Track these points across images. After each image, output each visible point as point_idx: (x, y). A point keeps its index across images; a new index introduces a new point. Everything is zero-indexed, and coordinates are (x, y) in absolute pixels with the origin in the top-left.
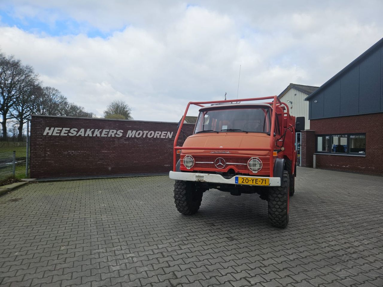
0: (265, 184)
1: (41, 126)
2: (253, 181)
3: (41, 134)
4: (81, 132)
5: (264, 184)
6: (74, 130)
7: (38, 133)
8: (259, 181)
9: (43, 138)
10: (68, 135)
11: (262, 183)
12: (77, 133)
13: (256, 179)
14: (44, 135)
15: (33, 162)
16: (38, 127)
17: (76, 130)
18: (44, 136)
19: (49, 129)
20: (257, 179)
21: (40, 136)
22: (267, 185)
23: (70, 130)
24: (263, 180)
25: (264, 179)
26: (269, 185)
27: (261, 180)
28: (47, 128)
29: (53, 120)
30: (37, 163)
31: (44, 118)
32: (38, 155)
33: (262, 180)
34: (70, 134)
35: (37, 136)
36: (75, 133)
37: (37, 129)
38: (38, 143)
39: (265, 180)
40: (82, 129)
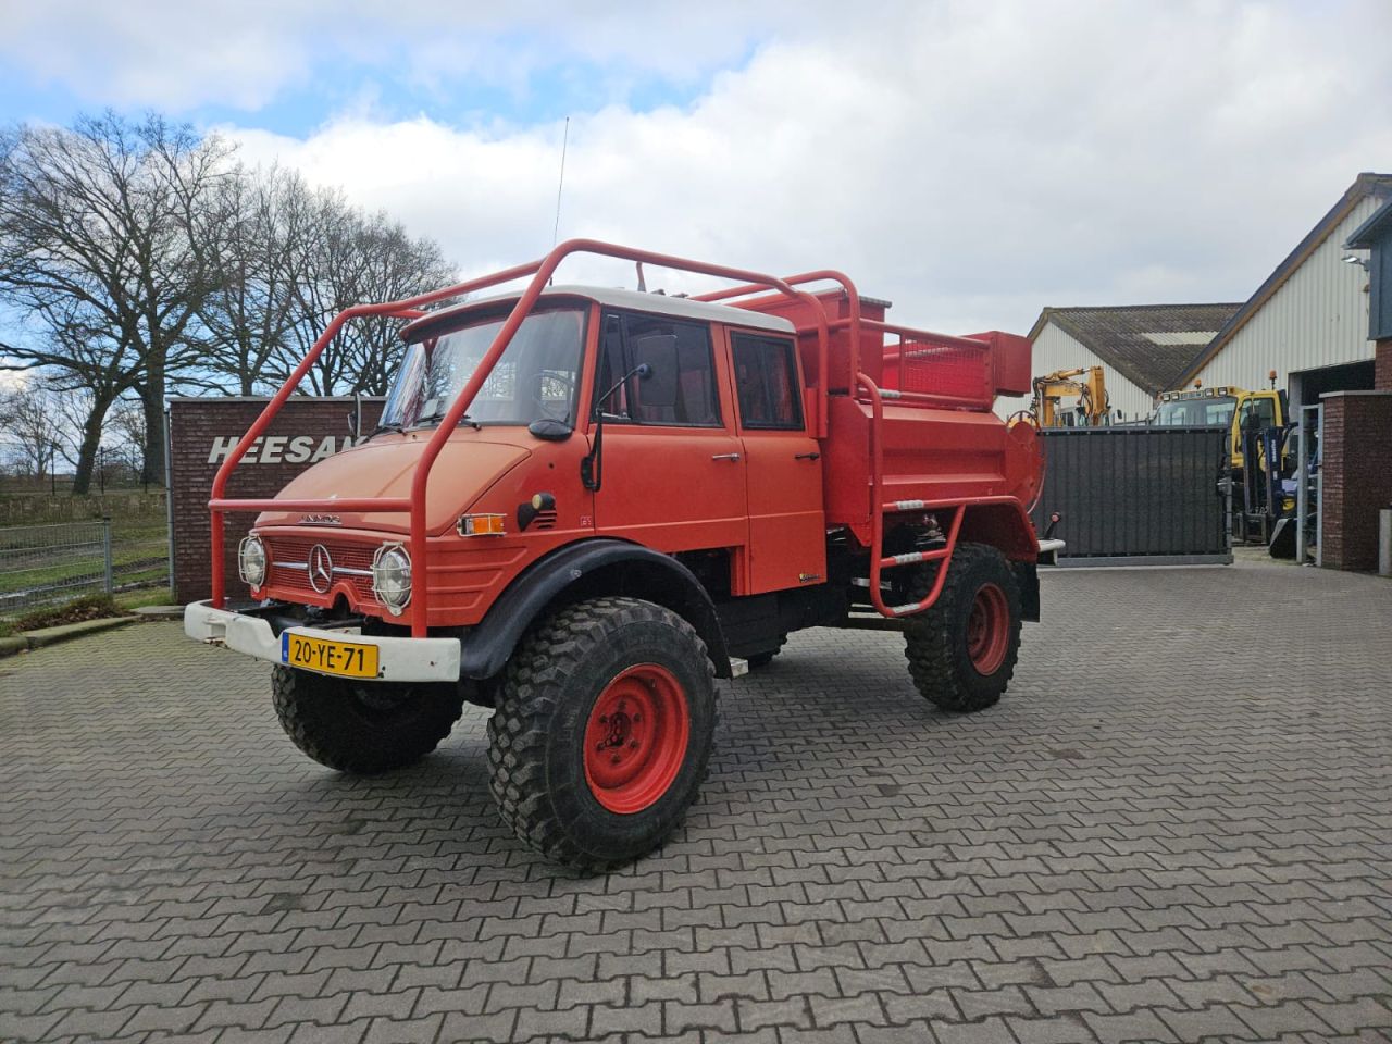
0: (361, 669)
1: (199, 434)
2: (321, 652)
3: (202, 459)
4: (325, 450)
5: (353, 673)
6: (302, 444)
7: (193, 456)
8: (340, 657)
9: (207, 473)
10: (284, 459)
11: (346, 667)
12: (313, 453)
13: (330, 648)
14: (210, 461)
15: (183, 551)
16: (190, 439)
17: (309, 441)
18: (211, 467)
19: (225, 444)
20: (334, 648)
21: (200, 466)
22: (368, 673)
23: (289, 441)
24: (352, 651)
25: (357, 648)
26: (381, 675)
27: (346, 650)
28: (219, 441)
29: (235, 411)
30: (195, 557)
31: (208, 406)
32: (196, 529)
33: (349, 653)
34: (290, 458)
35: (191, 468)
36: (306, 453)
37: (190, 445)
38: (195, 490)
39: (361, 652)
40: (327, 438)
